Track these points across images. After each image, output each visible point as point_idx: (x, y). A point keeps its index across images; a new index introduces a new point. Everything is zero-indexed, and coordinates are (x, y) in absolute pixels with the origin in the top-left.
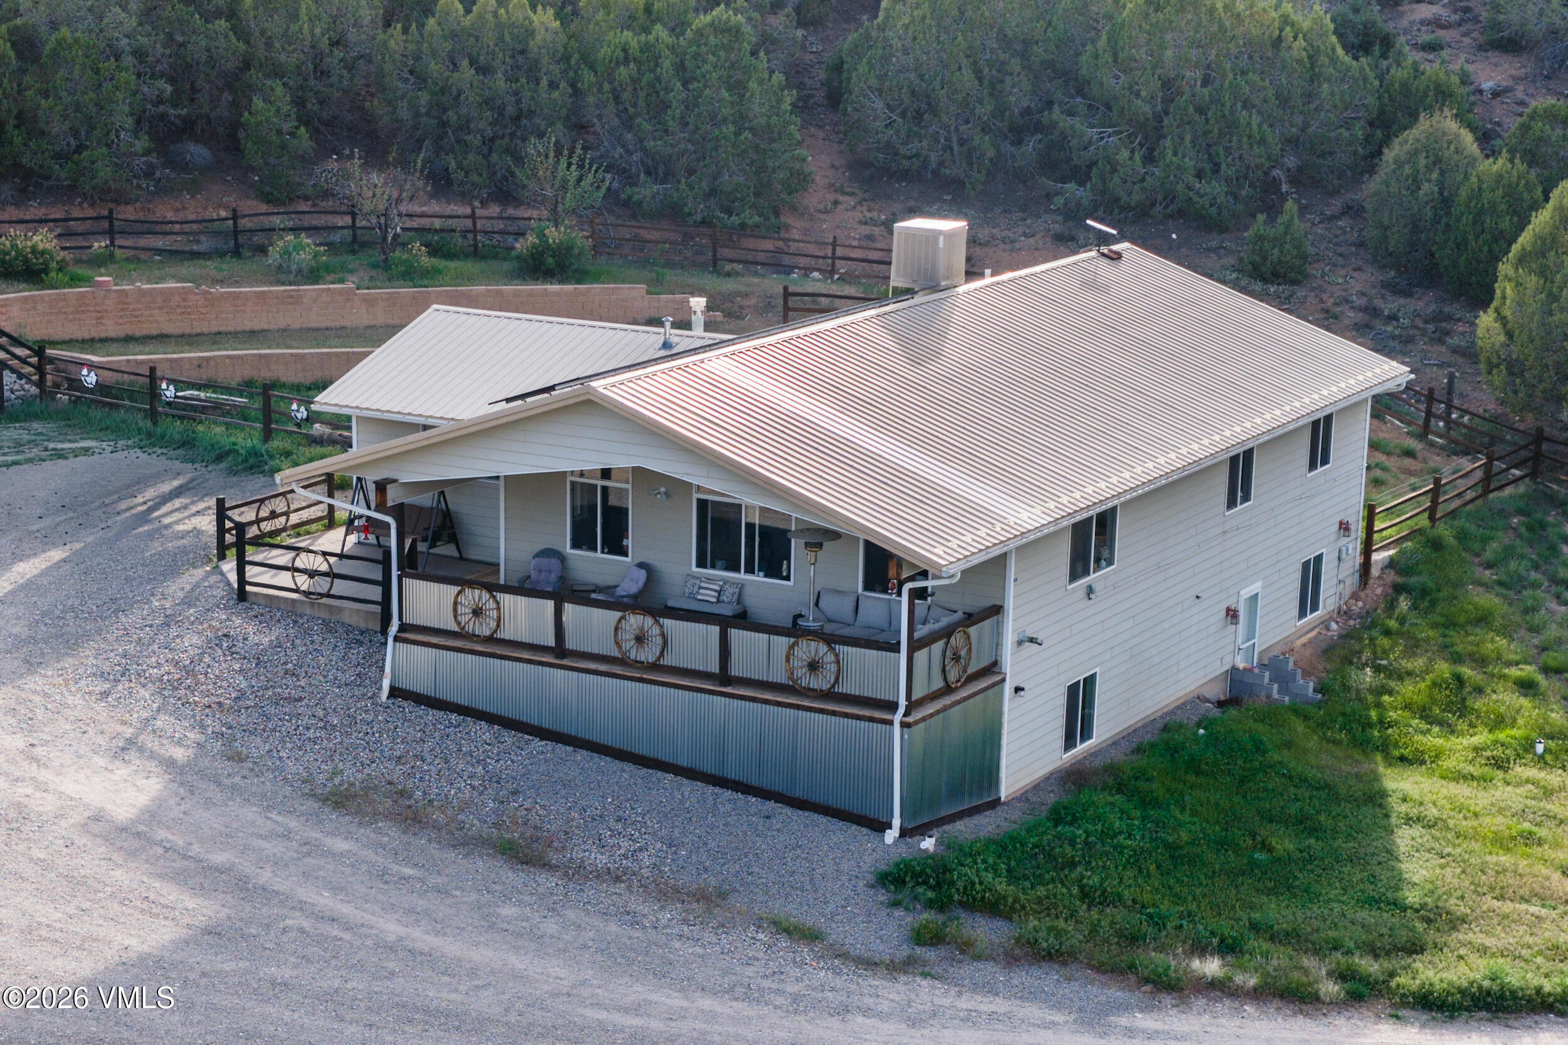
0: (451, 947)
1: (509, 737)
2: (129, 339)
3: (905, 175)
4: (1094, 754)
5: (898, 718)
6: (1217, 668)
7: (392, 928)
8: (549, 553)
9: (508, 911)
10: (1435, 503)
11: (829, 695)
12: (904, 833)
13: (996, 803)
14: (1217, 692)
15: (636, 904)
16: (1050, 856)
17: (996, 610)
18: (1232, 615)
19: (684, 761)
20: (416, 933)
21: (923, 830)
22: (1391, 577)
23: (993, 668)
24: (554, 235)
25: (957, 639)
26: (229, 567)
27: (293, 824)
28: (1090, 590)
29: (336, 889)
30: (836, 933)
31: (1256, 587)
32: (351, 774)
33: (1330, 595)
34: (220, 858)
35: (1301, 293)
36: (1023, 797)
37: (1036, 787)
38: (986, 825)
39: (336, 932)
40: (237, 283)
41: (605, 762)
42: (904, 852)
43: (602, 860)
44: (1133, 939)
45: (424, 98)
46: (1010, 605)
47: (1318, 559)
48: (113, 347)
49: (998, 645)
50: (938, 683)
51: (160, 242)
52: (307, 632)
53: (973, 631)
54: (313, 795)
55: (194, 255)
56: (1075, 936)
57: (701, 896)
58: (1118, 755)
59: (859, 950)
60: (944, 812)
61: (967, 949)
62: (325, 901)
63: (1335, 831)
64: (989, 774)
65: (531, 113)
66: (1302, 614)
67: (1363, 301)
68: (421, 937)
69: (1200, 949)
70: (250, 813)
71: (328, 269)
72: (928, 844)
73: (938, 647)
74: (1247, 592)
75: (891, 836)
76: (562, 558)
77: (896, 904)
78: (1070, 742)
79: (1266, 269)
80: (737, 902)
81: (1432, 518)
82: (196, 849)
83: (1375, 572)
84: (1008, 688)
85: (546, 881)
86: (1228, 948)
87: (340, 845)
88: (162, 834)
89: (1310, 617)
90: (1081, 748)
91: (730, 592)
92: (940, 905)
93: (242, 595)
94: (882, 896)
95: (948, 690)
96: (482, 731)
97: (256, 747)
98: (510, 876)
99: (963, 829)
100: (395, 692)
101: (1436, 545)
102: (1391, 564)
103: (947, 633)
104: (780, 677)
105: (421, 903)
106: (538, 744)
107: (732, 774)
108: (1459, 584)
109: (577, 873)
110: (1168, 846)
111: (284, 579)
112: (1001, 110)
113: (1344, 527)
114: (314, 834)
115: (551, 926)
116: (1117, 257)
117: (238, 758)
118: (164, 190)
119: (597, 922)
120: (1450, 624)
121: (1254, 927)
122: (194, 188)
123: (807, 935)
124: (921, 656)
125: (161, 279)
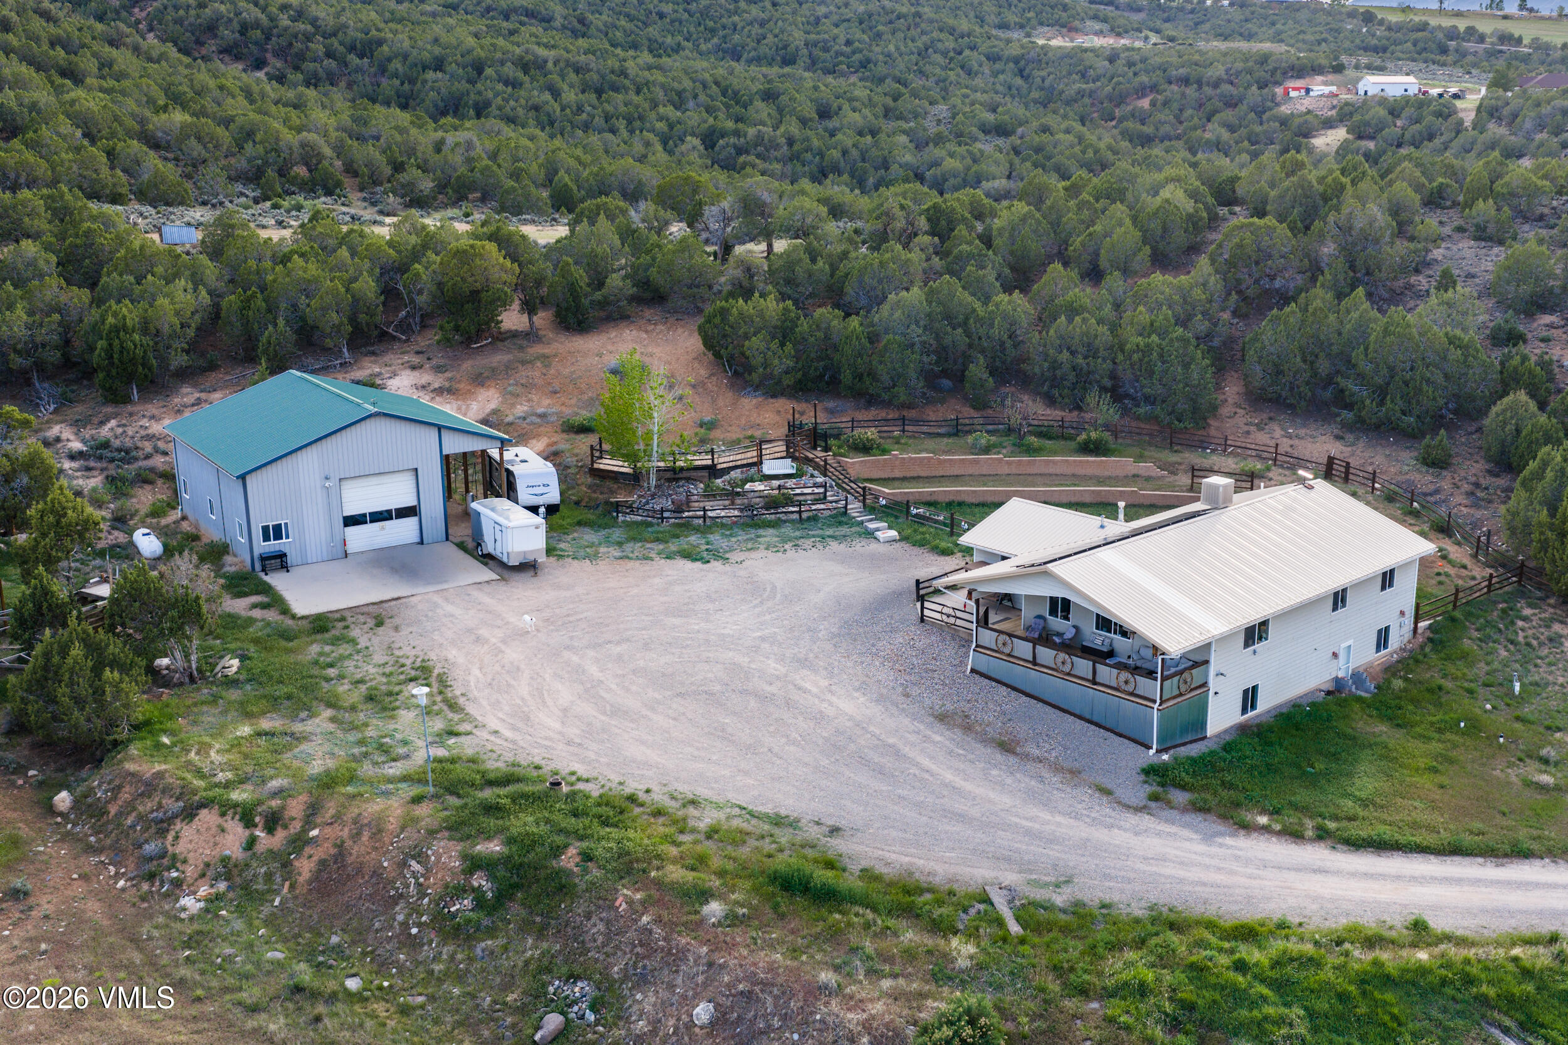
0: (968, 786)
1: (1014, 694)
2: (904, 479)
3: (1270, 400)
4: (1257, 716)
5: (1156, 706)
6: (1328, 677)
7: (949, 776)
8: (1039, 617)
9: (995, 772)
10: (1456, 599)
11: (1132, 694)
12: (1158, 751)
13: (1205, 737)
14: (1330, 687)
15: (1046, 774)
16: (1213, 766)
17: (1207, 662)
18: (1335, 655)
19: (1078, 712)
20: (957, 779)
21: (1165, 750)
22: (1428, 634)
23: (1204, 684)
24: (1094, 435)
25: (1186, 675)
26: (919, 605)
27: (922, 727)
28: (1255, 652)
29: (932, 758)
30: (1119, 792)
31: (1350, 642)
32: (949, 707)
33: (1394, 642)
34: (891, 741)
35: (1444, 473)
36: (1218, 736)
37: (1226, 731)
38: (1194, 750)
39: (927, 776)
40: (953, 454)
41: (1048, 709)
42: (1156, 760)
43: (1036, 752)
44: (1237, 805)
45: (1046, 365)
46: (1212, 661)
47: (1387, 629)
48: (896, 483)
49: (1207, 675)
50: (1176, 692)
51: (925, 429)
52: (944, 640)
53: (1194, 671)
54: (933, 715)
55: (939, 435)
56: (1213, 802)
57: (1071, 772)
58: (1264, 719)
59: (1126, 801)
60: (1180, 741)
61: (1169, 805)
62: (926, 762)
63: (1346, 760)
64: (1202, 724)
65: (1093, 372)
66: (1378, 650)
67: (1473, 479)
68: (959, 782)
69: (1263, 812)
70: (906, 721)
71: (994, 446)
72: (1165, 757)
73: (1176, 679)
74: (1344, 645)
75: (1152, 752)
76: (1044, 619)
77: (1145, 782)
78: (1244, 710)
79: (1429, 461)
80: (1084, 776)
81: (1455, 606)
82: (883, 737)
83: (1420, 631)
84: (1211, 693)
85: (1012, 759)
86: (1275, 812)
87: (938, 738)
88: (872, 728)
89: (1383, 652)
90: (1251, 714)
91: (1107, 641)
92: (1163, 785)
93: (922, 620)
94: (1142, 777)
95: (1181, 695)
96: (1003, 690)
97: (915, 691)
98: (999, 757)
99: (1183, 751)
100: (973, 671)
101: (1453, 620)
102: (1430, 627)
103: (1181, 673)
104: (1114, 684)
105: (962, 766)
106: (1024, 698)
107: (1095, 719)
108: (1460, 639)
109: (1026, 757)
110: (1268, 764)
111: (938, 616)
112: (1315, 374)
113: (1402, 613)
114: (929, 733)
115: (1009, 781)
116: (1311, 488)
117: (907, 695)
118: (930, 402)
119: (1027, 780)
120: (1448, 658)
121: (1290, 803)
122: (942, 401)
123: (1106, 792)
124: (1167, 683)
125: (920, 451)
